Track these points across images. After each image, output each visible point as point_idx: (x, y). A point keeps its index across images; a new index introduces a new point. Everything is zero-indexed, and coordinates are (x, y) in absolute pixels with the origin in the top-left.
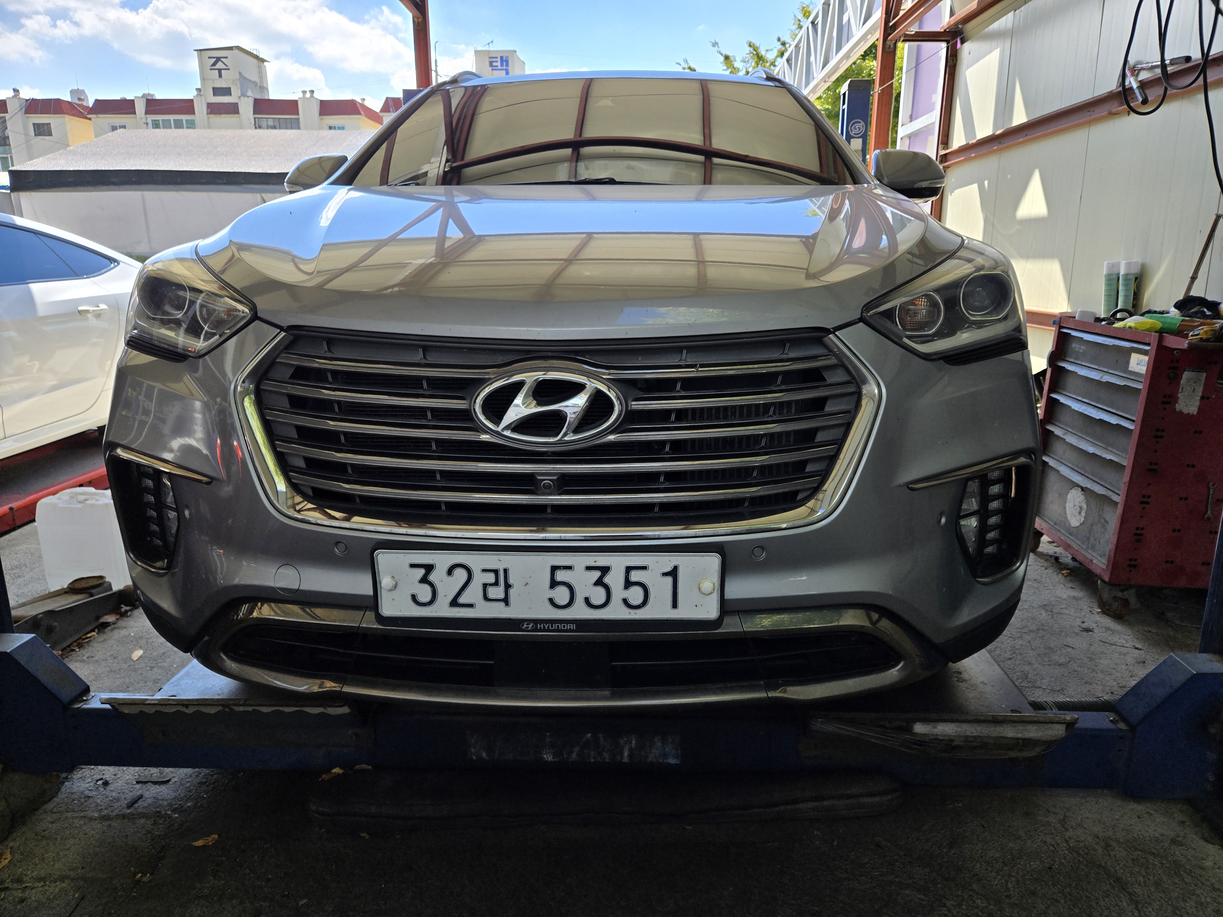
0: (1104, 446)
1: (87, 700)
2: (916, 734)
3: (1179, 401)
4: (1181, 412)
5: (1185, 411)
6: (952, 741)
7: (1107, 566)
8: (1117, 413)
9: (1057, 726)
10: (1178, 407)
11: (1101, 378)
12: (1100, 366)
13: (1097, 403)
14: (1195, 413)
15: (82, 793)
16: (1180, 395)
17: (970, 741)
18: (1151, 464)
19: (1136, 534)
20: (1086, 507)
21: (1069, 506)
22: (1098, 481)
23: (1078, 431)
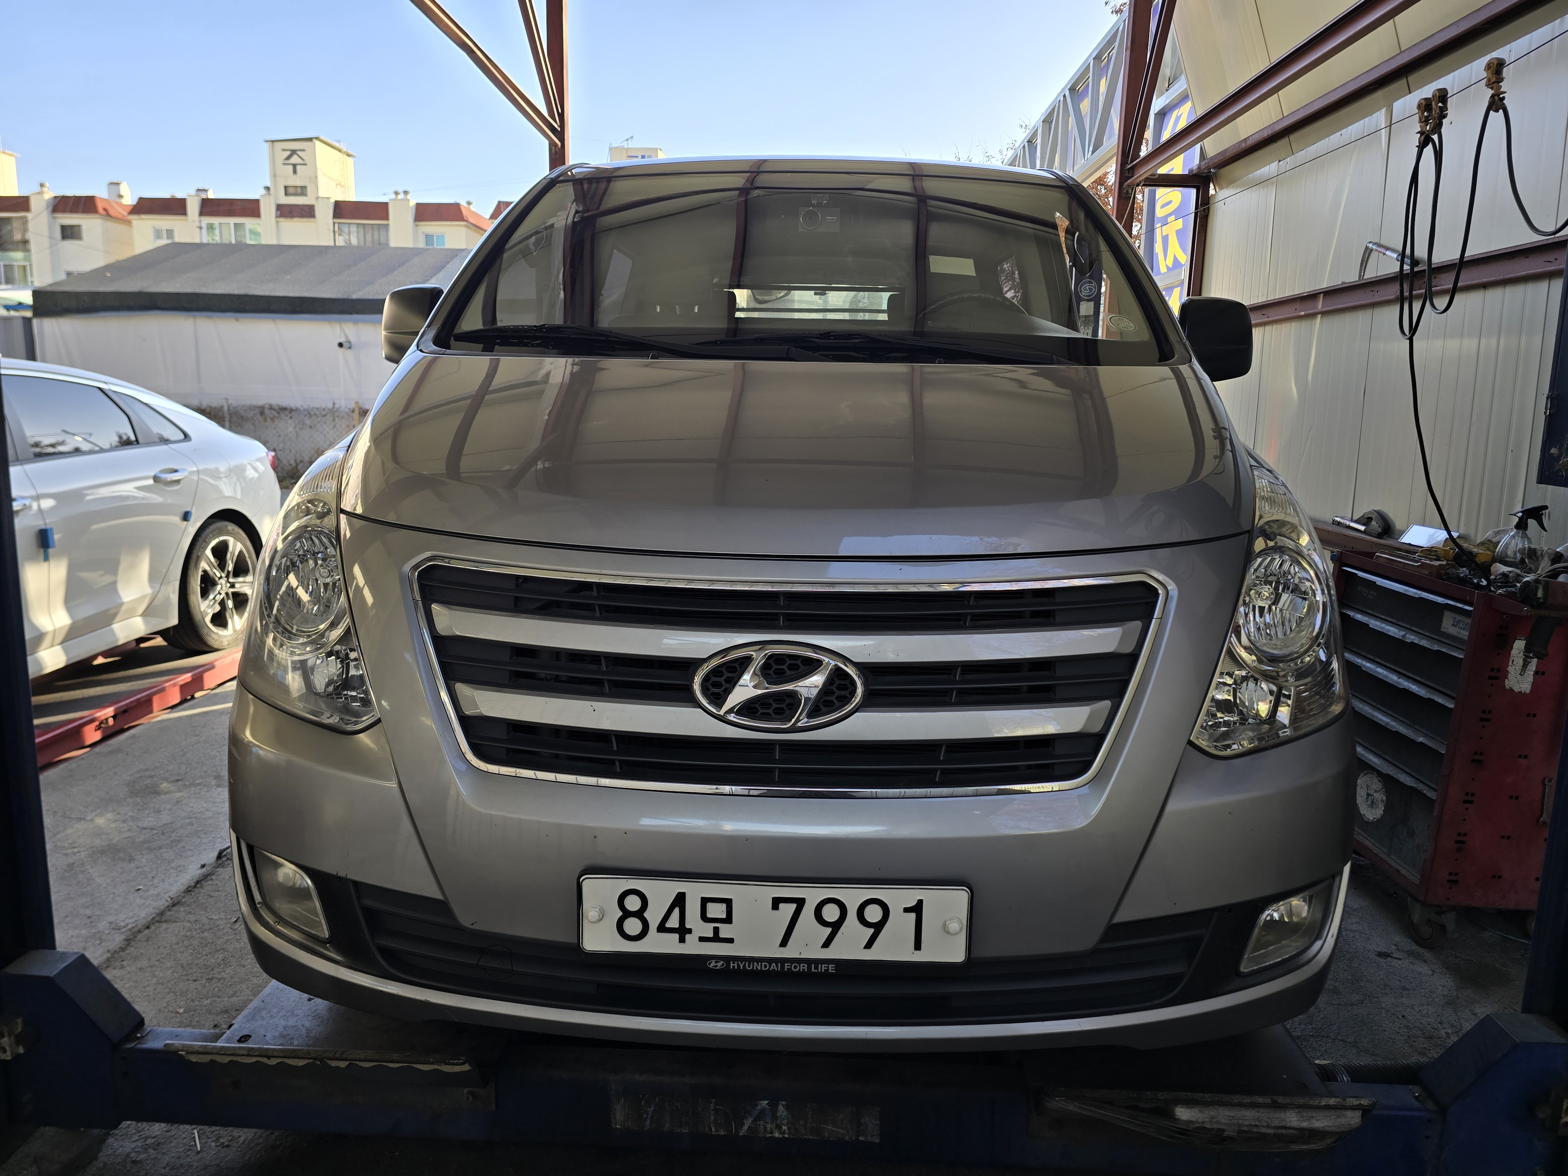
0: (1413, 725)
1: (142, 1037)
2: (1177, 1120)
3: (1509, 676)
4: (1512, 690)
5: (1516, 689)
6: (1224, 1131)
8: (1431, 684)
9: (1349, 1113)
10: (1508, 683)
11: (1404, 636)
12: (1403, 621)
13: (1401, 667)
14: (1527, 691)
15: (128, 1155)
16: (1509, 669)
17: (1244, 1132)
18: (1476, 754)
20: (1385, 798)
21: (1360, 793)
22: (1403, 767)
23: (1371, 699)
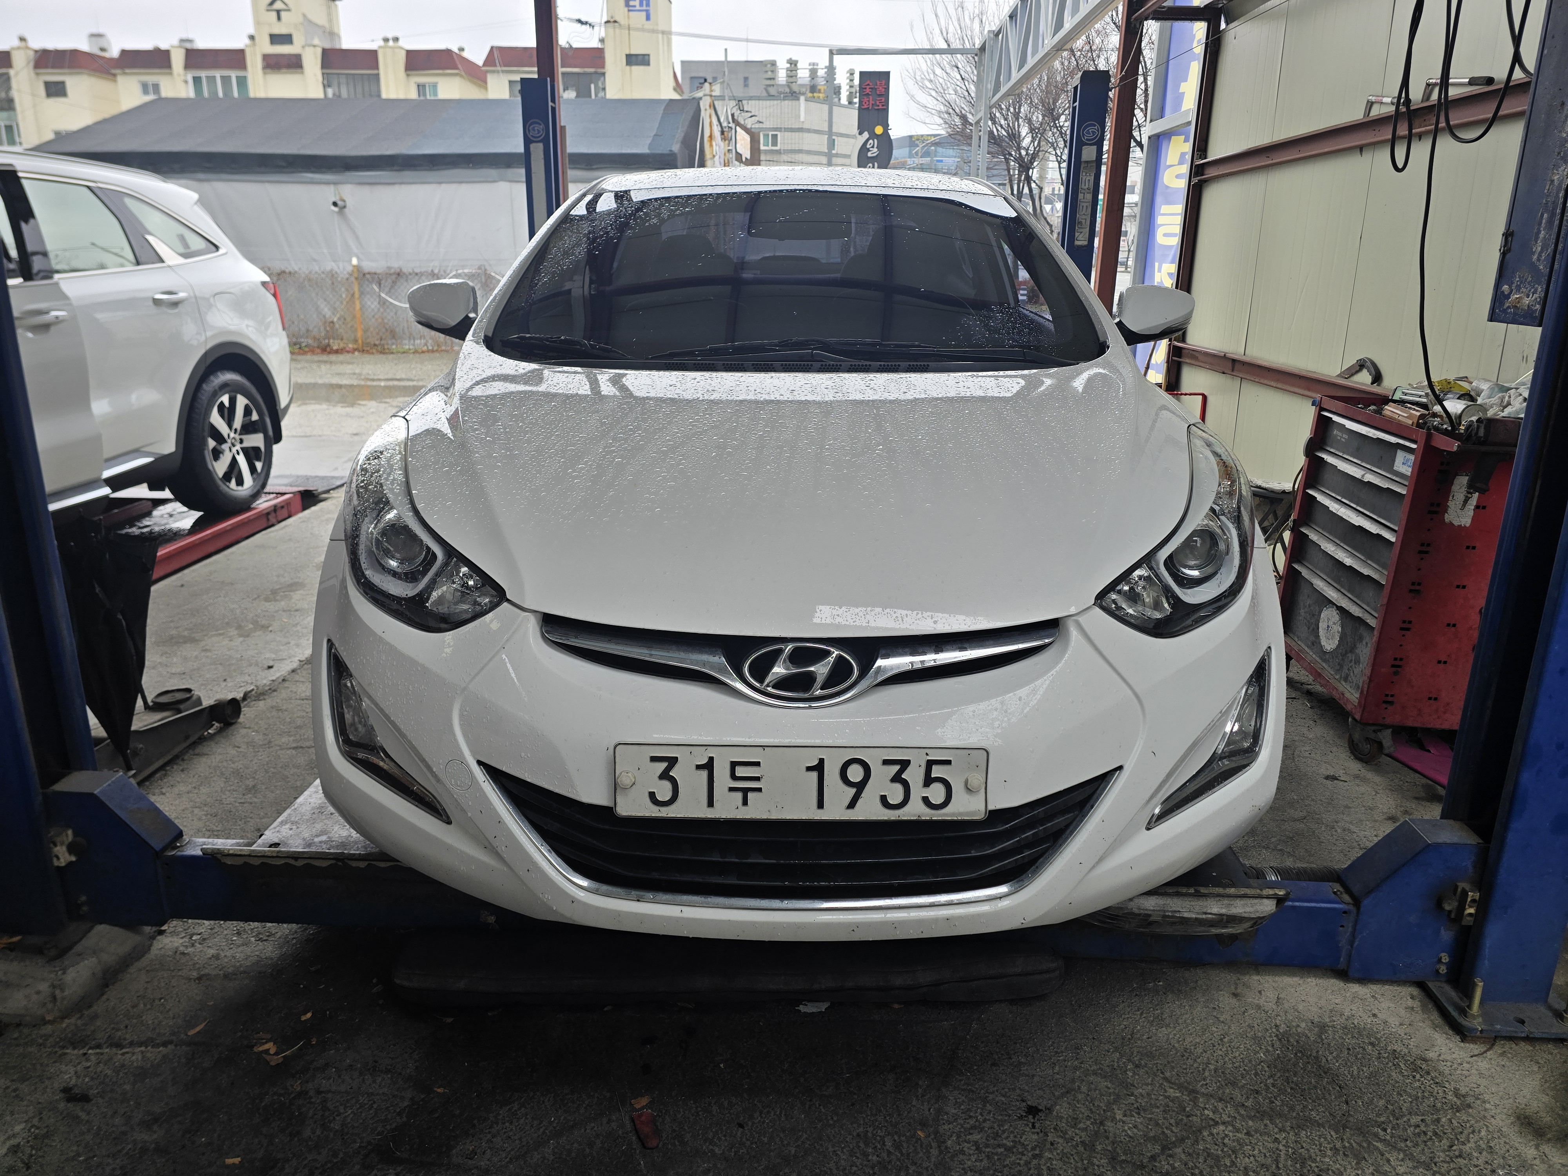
0: (1362, 558)
1: (181, 846)
3: (1449, 511)
4: (1451, 524)
5: (1456, 523)
7: (1359, 703)
8: (1379, 519)
9: (1265, 902)
10: (1448, 518)
11: (1363, 476)
12: (1362, 461)
13: (1358, 505)
14: (1468, 525)
16: (1450, 503)
17: (1168, 916)
18: (1413, 584)
19: (1393, 666)
20: (1340, 629)
21: (1322, 625)
22: (1355, 599)
23: (1336, 537)
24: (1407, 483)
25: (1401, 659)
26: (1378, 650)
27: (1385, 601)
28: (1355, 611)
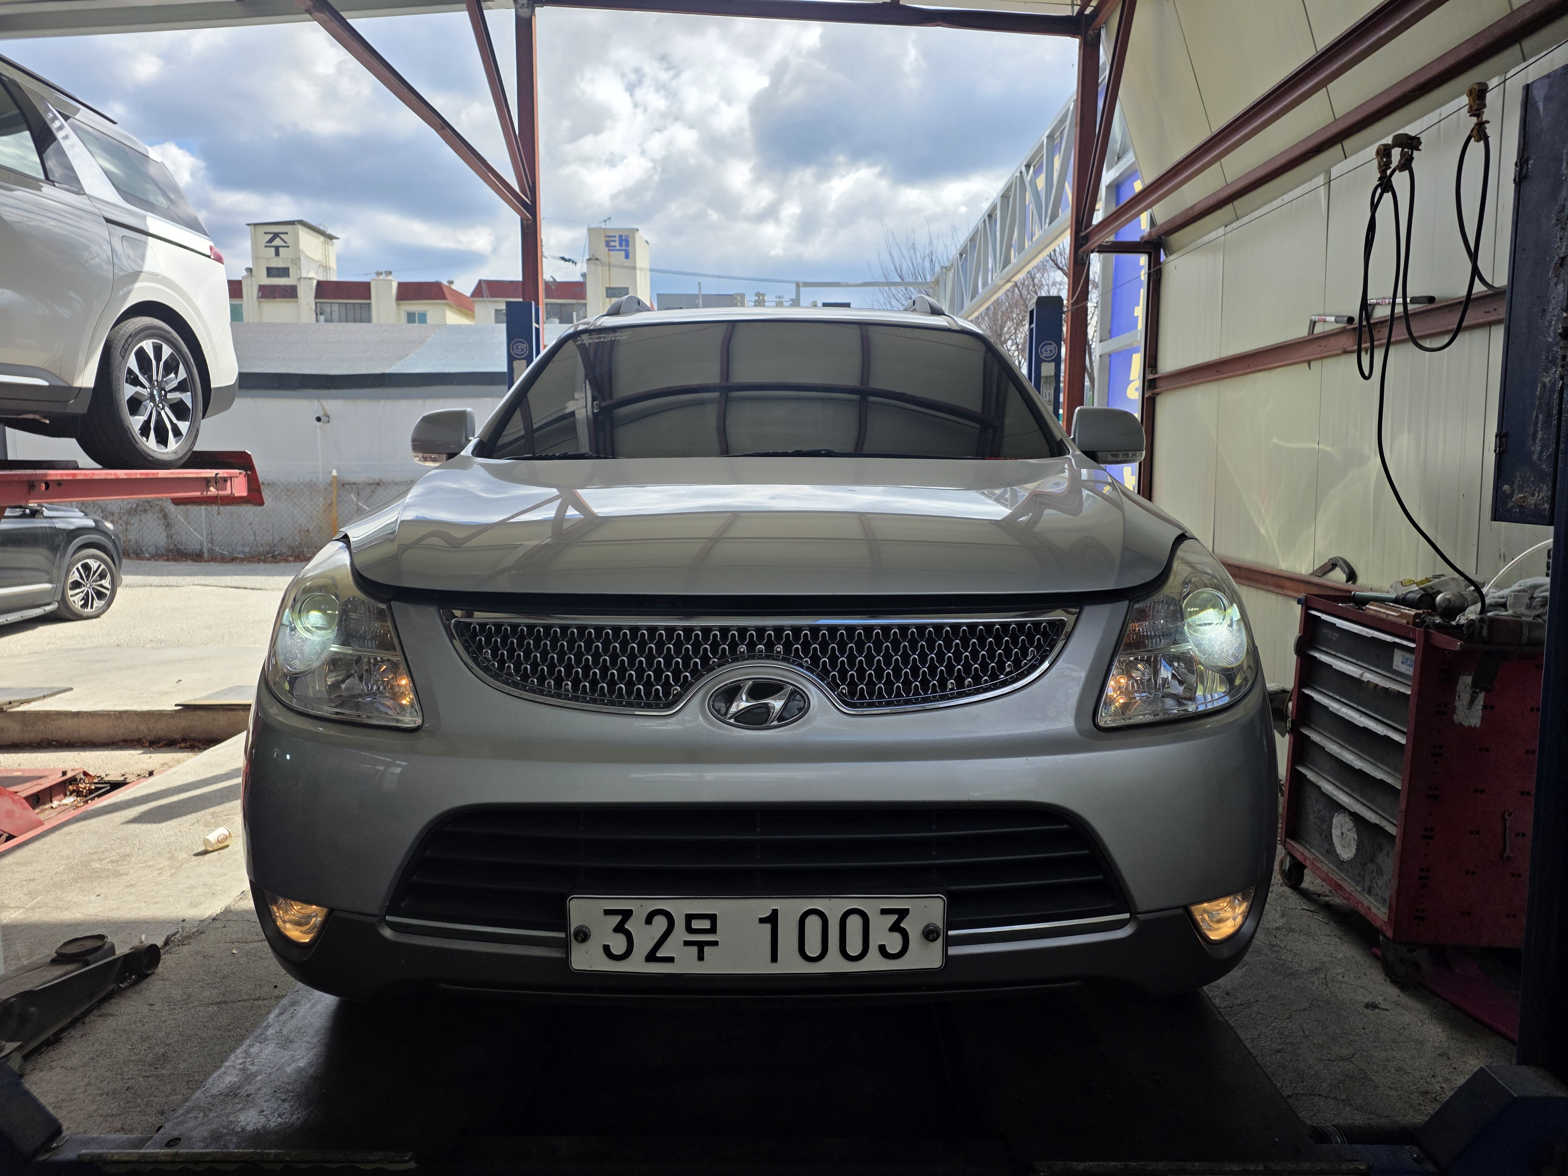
0: (1372, 760)
1: (57, 1147)
3: (1458, 711)
4: (1461, 725)
5: (1466, 724)
7: (1389, 919)
8: (1386, 721)
10: (1456, 718)
11: (1361, 675)
12: (1358, 660)
13: (1358, 705)
14: (1478, 726)
16: (1457, 704)
18: (1431, 788)
19: (1420, 878)
20: (1356, 837)
21: (1336, 833)
22: (1369, 805)
23: (1339, 738)
24: (1410, 684)
25: (1428, 870)
26: (1403, 860)
27: (1403, 806)
28: (1370, 816)
